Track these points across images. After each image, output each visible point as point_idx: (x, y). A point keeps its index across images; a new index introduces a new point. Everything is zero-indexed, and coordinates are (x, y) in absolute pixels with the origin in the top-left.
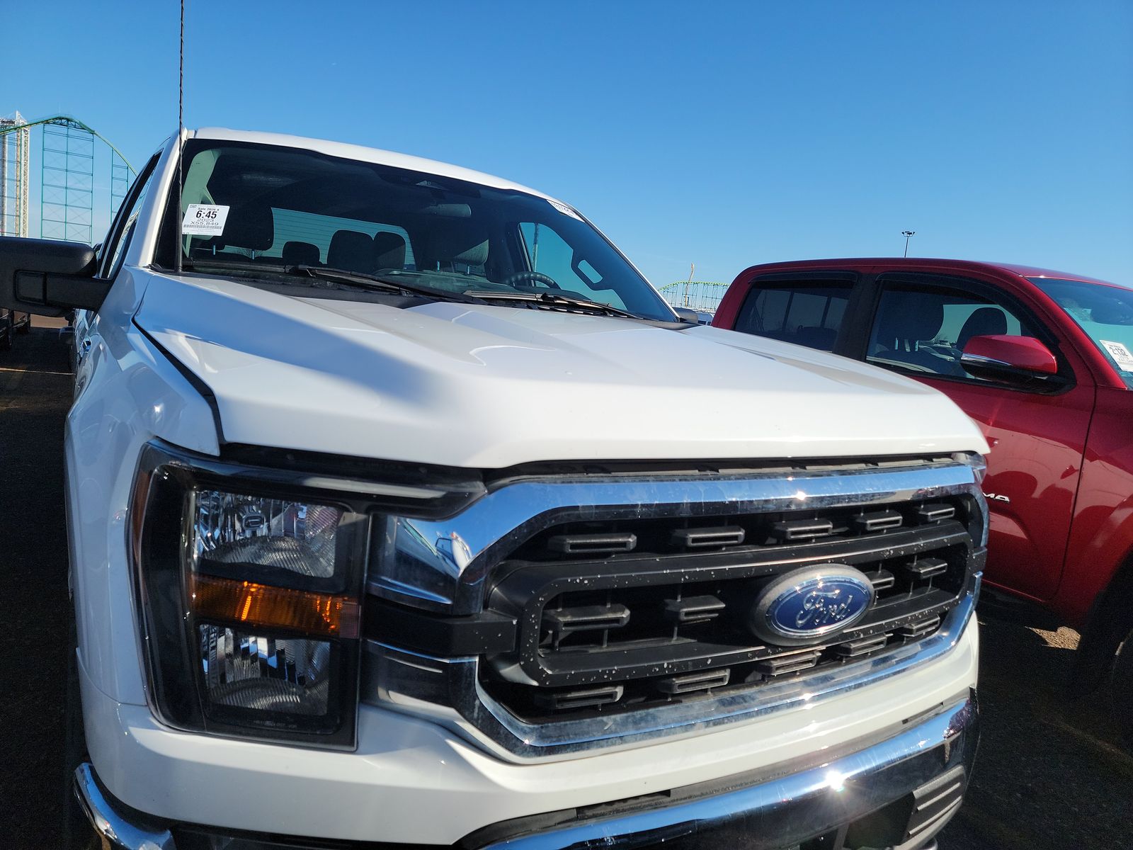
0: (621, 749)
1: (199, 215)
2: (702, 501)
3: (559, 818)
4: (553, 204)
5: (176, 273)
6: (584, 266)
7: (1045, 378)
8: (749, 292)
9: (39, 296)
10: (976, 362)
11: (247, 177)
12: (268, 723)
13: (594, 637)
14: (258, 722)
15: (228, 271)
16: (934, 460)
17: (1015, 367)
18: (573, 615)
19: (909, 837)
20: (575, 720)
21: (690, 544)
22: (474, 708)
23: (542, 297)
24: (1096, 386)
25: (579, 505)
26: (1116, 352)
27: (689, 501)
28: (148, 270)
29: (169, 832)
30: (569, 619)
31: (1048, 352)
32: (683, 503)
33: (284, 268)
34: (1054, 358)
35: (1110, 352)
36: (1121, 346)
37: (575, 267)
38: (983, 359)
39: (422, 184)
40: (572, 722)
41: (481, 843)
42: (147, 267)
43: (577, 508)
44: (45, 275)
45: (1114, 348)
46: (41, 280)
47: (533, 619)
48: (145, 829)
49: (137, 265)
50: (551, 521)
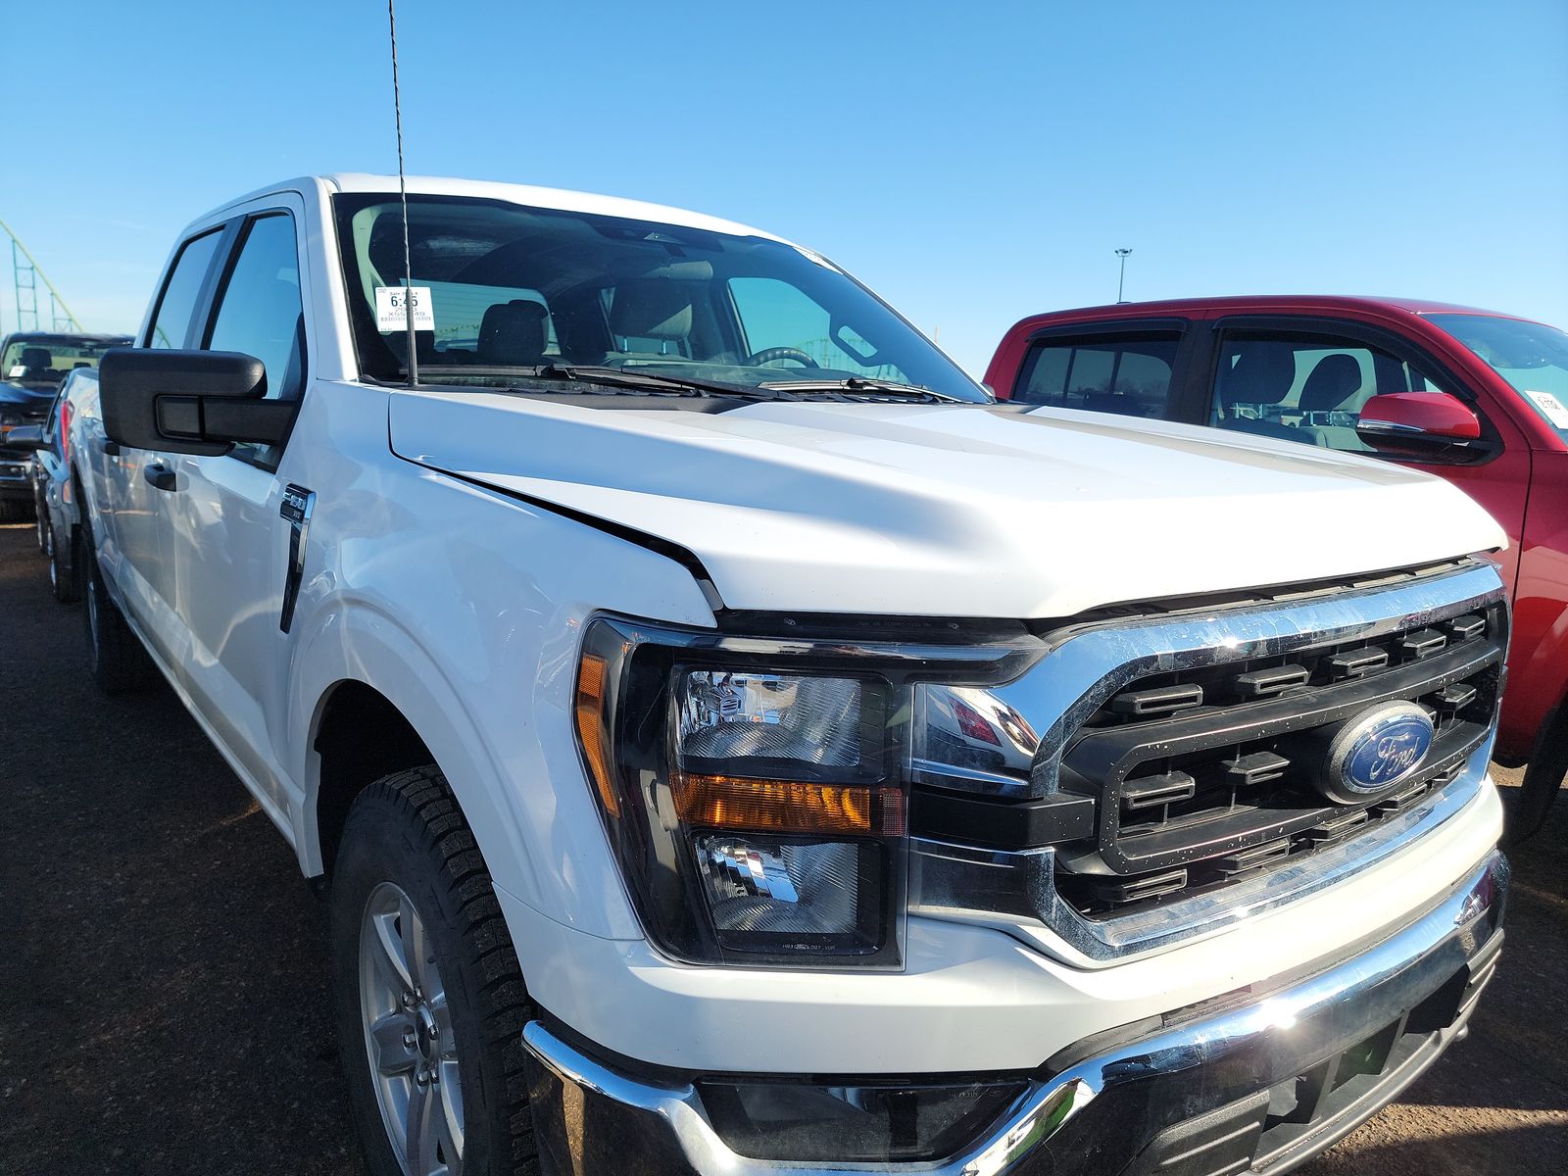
0: (1196, 941)
1: (394, 303)
2: (1278, 636)
3: (1146, 1026)
4: (801, 252)
5: (410, 386)
6: (846, 333)
7: (1465, 444)
8: (1030, 351)
9: (195, 429)
10: (1380, 430)
11: (435, 244)
12: (800, 946)
13: (1154, 814)
14: (788, 946)
15: (462, 379)
16: (1459, 562)
17: (1431, 432)
18: (1142, 789)
19: (1459, 1014)
20: (1139, 912)
21: (1259, 691)
22: (1052, 907)
23: (849, 384)
24: (1531, 451)
25: (1158, 653)
26: (1546, 404)
27: (1265, 638)
28: (357, 384)
29: (692, 1087)
30: (1138, 794)
31: (1465, 409)
32: (1259, 642)
33: (534, 370)
34: (1474, 416)
35: (1539, 404)
36: (1550, 397)
37: (834, 335)
38: (1387, 425)
39: (650, 237)
40: (1137, 915)
41: (1070, 1062)
42: (355, 381)
43: (1155, 658)
44: (200, 400)
45: (1543, 400)
46: (193, 408)
47: (1113, 796)
48: (662, 1086)
49: (342, 378)
50: (1129, 676)
